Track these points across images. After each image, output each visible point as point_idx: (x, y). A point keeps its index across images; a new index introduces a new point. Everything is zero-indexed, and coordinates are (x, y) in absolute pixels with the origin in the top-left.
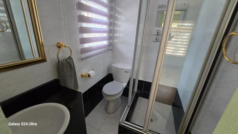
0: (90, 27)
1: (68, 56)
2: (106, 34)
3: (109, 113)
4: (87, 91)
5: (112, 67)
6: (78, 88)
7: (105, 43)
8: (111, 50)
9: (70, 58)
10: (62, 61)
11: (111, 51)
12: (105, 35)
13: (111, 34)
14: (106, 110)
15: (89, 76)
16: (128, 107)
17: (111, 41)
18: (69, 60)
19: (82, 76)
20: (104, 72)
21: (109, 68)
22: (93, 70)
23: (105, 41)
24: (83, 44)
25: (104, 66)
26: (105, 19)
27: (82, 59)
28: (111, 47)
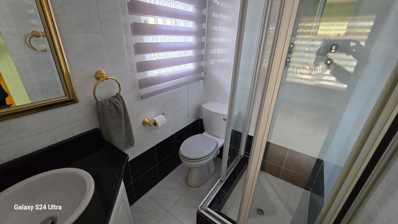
0: (160, 42)
1: (116, 94)
2: (193, 50)
3: (190, 187)
4: (154, 147)
5: (203, 110)
6: (134, 143)
7: (190, 67)
8: (202, 78)
9: (118, 96)
10: (102, 101)
11: (202, 80)
12: (190, 53)
13: (203, 50)
14: (187, 180)
15: (155, 124)
16: (221, 181)
17: (203, 63)
18: (115, 99)
19: (144, 123)
20: (188, 116)
21: (199, 110)
22: (163, 114)
23: (190, 64)
24: (145, 72)
25: (188, 106)
26: (190, 25)
27: (141, 97)
28: (202, 74)
